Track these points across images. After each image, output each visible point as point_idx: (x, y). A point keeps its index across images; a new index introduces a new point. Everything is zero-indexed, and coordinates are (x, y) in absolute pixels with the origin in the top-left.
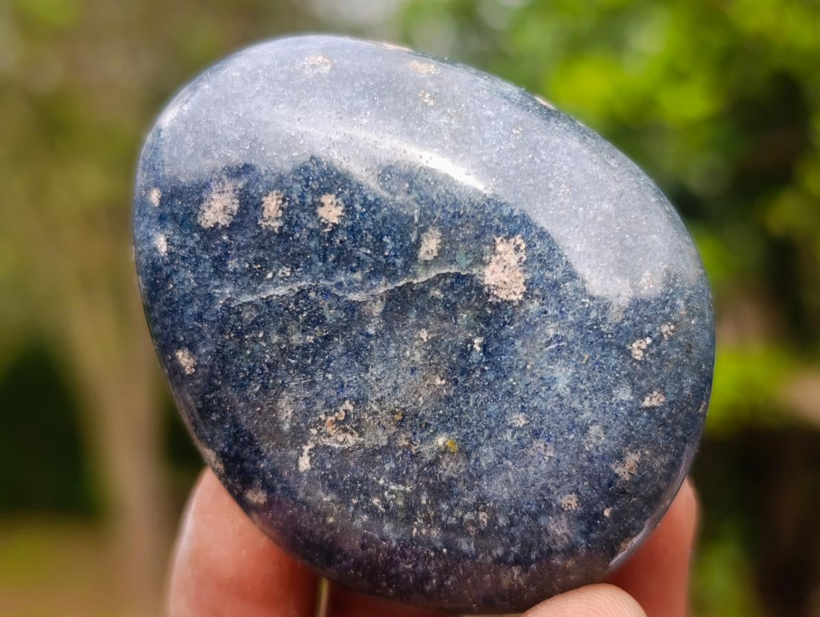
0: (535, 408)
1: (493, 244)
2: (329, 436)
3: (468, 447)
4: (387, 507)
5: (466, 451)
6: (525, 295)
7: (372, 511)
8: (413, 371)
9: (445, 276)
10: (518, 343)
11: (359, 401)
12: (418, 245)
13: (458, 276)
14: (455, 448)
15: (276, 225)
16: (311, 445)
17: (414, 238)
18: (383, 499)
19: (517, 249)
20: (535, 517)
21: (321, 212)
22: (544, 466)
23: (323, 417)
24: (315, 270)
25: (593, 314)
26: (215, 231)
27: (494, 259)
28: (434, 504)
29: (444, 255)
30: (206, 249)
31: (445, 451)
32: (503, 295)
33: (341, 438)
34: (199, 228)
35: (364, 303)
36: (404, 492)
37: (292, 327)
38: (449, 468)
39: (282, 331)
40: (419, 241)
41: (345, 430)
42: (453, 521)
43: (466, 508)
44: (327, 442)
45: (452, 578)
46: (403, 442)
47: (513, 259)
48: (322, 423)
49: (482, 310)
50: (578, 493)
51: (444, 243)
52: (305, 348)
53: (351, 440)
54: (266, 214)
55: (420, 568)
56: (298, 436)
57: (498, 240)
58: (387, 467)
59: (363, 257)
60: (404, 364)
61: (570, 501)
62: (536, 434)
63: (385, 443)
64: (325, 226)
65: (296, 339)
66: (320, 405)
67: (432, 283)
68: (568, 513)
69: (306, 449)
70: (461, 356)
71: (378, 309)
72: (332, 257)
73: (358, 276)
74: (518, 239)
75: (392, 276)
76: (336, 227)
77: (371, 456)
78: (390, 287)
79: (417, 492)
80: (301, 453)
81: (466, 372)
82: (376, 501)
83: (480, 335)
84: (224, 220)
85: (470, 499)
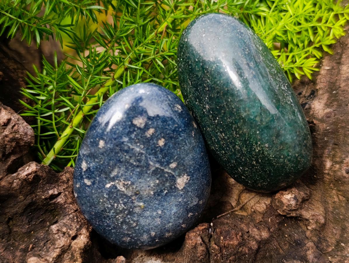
0: (164, 212)
1: (184, 174)
2: (119, 185)
3: (145, 209)
4: (117, 208)
5: (144, 209)
6: (182, 189)
7: (113, 206)
8: (149, 186)
9: (172, 174)
10: (173, 197)
11: (133, 184)
12: (171, 163)
13: (173, 176)
14: (142, 207)
15: (149, 136)
16: (113, 183)
17: (172, 161)
18: (118, 205)
19: (188, 179)
20: (144, 232)
21: (160, 141)
22: (156, 224)
23: (122, 180)
24: (148, 151)
25: (189, 202)
26: (135, 126)
27: (182, 178)
28: (127, 215)
29: (174, 170)
30: (130, 127)
31: (140, 206)
32: (178, 186)
33: (121, 187)
34: (132, 122)
35: (151, 166)
36: (124, 208)
37: (133, 158)
38: (137, 210)
39: (130, 157)
40: (172, 162)
41: (124, 187)
42: (127, 220)
43: (133, 220)
44: (118, 186)
45: (115, 231)
46: (133, 198)
47: (185, 181)
48: (120, 181)
49: (172, 186)
50: (156, 233)
51: (176, 167)
52: (132, 164)
53: (123, 189)
54: (148, 132)
55: (110, 224)
56: (113, 179)
57: (186, 175)
58: (125, 200)
59: (159, 157)
60: (148, 184)
61: (153, 234)
62: (160, 217)
63: (129, 195)
64: (158, 144)
65: (131, 161)
66: (124, 177)
67: (168, 173)
68: (151, 236)
69: (112, 183)
70: (160, 191)
71: (153, 169)
72: (154, 151)
73: (155, 159)
74: (189, 177)
75: (161, 165)
76: (160, 146)
77: (123, 195)
78: (160, 167)
79: (126, 210)
80: (109, 183)
81: (159, 195)
82: (116, 205)
83: (168, 190)
84: (138, 125)
85: (135, 219)
